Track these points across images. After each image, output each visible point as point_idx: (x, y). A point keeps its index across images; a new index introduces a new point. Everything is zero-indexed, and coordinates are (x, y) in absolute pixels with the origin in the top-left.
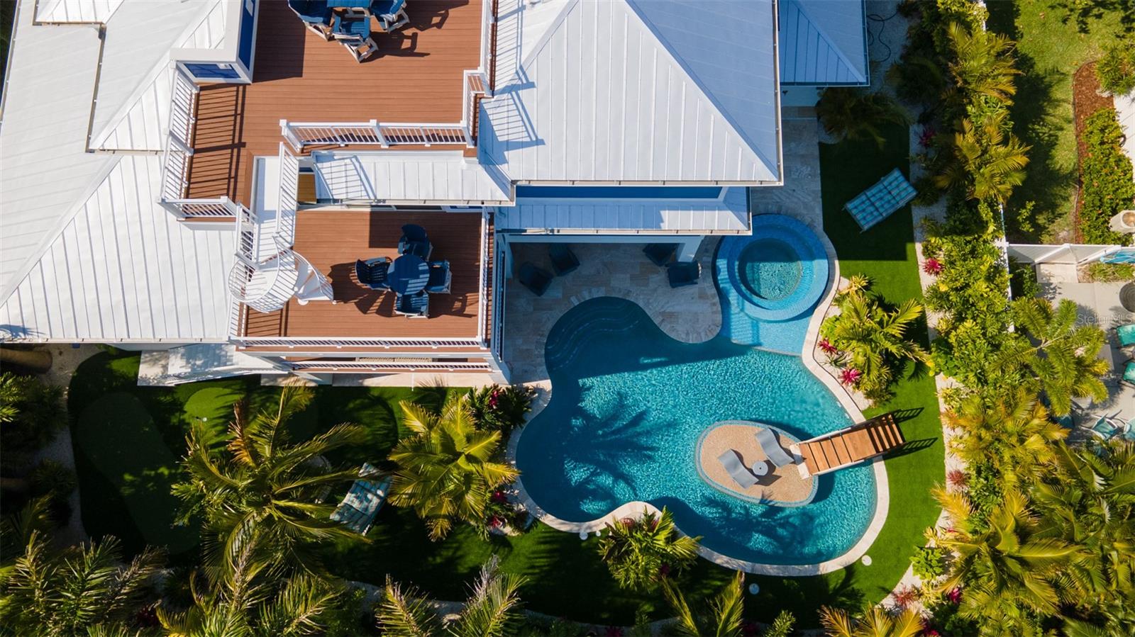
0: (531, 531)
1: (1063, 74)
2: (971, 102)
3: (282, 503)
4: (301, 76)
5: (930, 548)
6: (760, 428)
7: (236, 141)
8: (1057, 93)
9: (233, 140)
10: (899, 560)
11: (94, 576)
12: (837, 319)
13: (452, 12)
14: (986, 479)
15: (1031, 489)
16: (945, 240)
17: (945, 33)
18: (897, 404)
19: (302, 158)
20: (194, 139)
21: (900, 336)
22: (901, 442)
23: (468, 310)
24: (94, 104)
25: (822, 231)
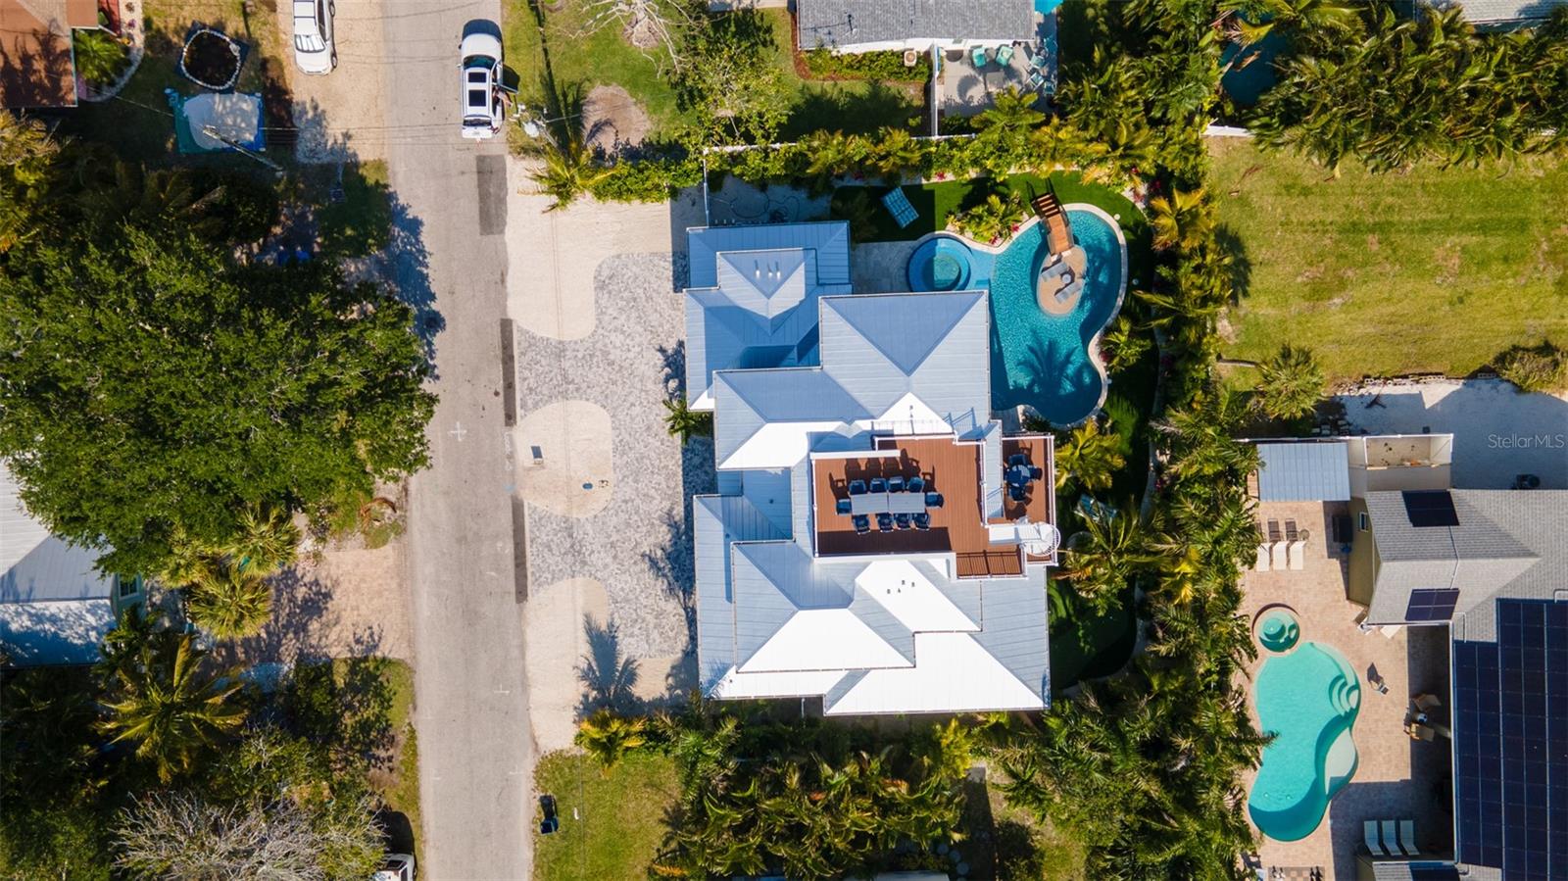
0: (1108, 412)
1: (803, 86)
2: (855, 159)
5: (1110, 183)
6: (1040, 279)
8: (817, 91)
10: (1117, 200)
12: (976, 234)
13: (910, 456)
22: (1048, 195)
23: (1028, 446)
25: (918, 240)
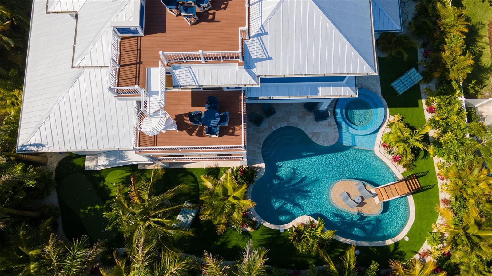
0: (259, 229)
1: (484, 24)
2: (447, 37)
3: (155, 219)
4: (165, 32)
5: (434, 233)
6: (357, 182)
7: (138, 61)
8: (482, 33)
9: (137, 60)
10: (421, 238)
11: (79, 253)
12: (390, 134)
13: (230, 2)
14: (460, 202)
15: (480, 206)
16: (437, 98)
17: (434, 7)
18: (416, 170)
19: (167, 68)
20: (120, 61)
21: (420, 140)
22: (419, 186)
23: (236, 133)
24: (74, 47)
25: (381, 95)
